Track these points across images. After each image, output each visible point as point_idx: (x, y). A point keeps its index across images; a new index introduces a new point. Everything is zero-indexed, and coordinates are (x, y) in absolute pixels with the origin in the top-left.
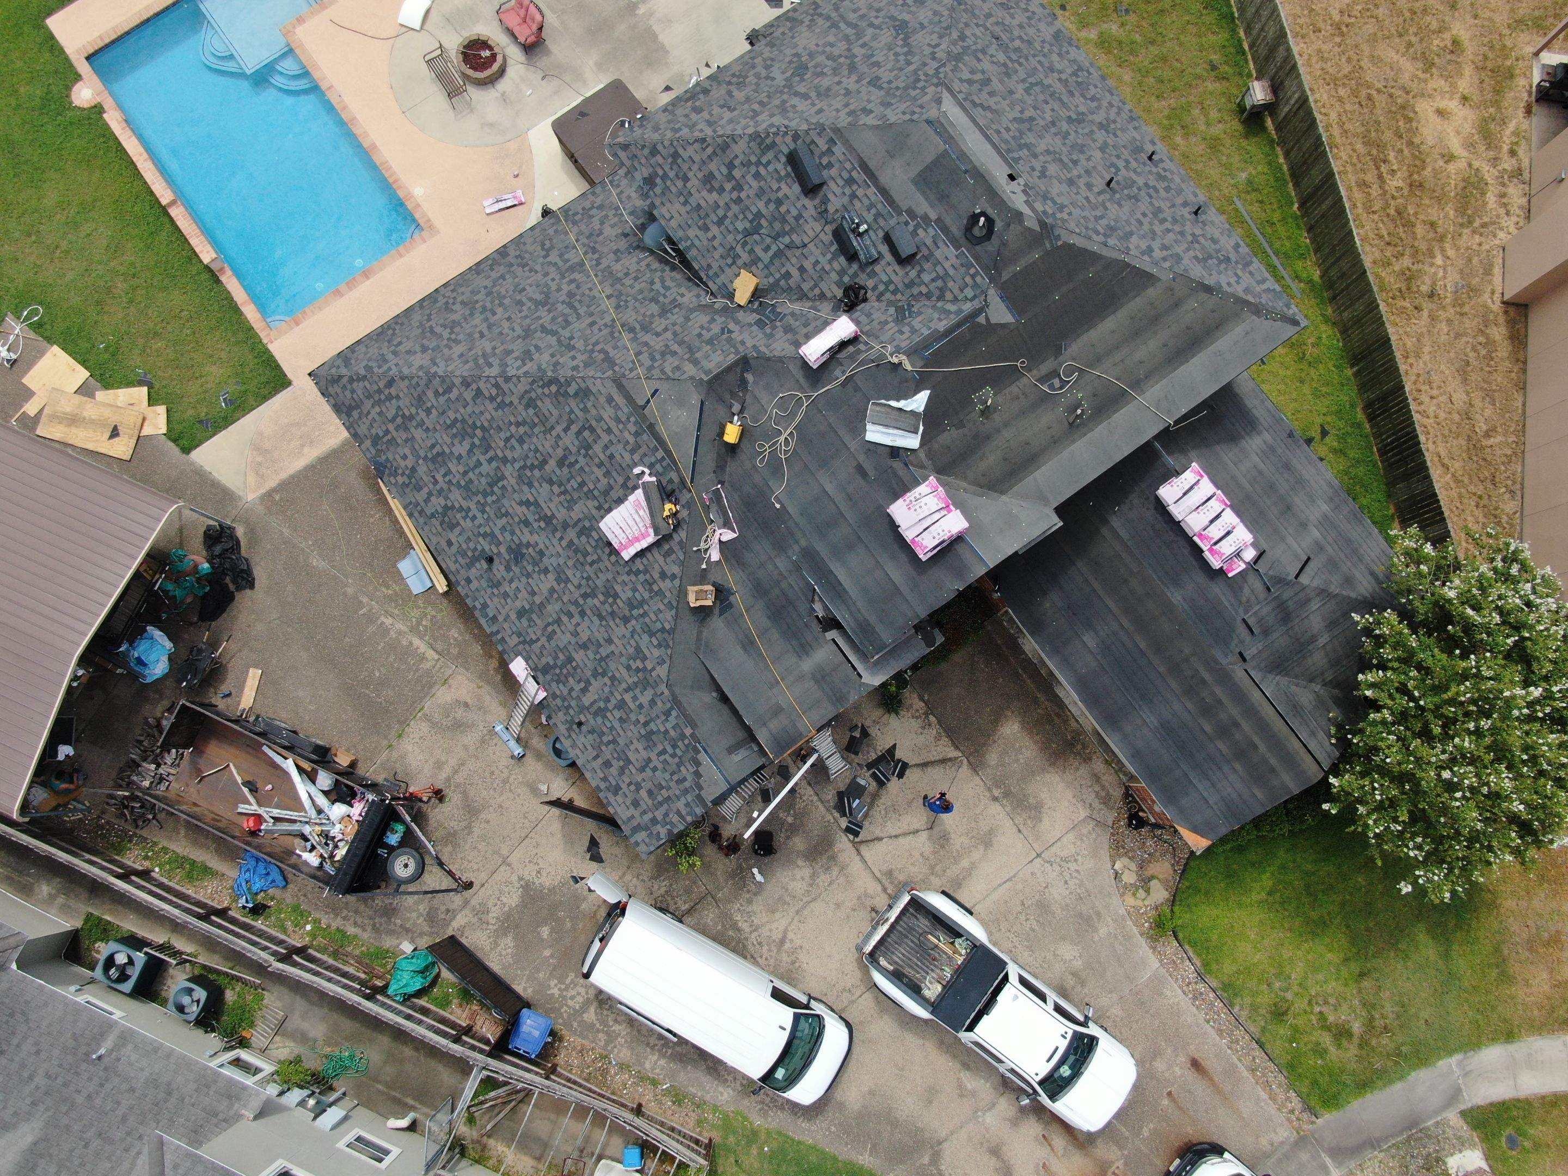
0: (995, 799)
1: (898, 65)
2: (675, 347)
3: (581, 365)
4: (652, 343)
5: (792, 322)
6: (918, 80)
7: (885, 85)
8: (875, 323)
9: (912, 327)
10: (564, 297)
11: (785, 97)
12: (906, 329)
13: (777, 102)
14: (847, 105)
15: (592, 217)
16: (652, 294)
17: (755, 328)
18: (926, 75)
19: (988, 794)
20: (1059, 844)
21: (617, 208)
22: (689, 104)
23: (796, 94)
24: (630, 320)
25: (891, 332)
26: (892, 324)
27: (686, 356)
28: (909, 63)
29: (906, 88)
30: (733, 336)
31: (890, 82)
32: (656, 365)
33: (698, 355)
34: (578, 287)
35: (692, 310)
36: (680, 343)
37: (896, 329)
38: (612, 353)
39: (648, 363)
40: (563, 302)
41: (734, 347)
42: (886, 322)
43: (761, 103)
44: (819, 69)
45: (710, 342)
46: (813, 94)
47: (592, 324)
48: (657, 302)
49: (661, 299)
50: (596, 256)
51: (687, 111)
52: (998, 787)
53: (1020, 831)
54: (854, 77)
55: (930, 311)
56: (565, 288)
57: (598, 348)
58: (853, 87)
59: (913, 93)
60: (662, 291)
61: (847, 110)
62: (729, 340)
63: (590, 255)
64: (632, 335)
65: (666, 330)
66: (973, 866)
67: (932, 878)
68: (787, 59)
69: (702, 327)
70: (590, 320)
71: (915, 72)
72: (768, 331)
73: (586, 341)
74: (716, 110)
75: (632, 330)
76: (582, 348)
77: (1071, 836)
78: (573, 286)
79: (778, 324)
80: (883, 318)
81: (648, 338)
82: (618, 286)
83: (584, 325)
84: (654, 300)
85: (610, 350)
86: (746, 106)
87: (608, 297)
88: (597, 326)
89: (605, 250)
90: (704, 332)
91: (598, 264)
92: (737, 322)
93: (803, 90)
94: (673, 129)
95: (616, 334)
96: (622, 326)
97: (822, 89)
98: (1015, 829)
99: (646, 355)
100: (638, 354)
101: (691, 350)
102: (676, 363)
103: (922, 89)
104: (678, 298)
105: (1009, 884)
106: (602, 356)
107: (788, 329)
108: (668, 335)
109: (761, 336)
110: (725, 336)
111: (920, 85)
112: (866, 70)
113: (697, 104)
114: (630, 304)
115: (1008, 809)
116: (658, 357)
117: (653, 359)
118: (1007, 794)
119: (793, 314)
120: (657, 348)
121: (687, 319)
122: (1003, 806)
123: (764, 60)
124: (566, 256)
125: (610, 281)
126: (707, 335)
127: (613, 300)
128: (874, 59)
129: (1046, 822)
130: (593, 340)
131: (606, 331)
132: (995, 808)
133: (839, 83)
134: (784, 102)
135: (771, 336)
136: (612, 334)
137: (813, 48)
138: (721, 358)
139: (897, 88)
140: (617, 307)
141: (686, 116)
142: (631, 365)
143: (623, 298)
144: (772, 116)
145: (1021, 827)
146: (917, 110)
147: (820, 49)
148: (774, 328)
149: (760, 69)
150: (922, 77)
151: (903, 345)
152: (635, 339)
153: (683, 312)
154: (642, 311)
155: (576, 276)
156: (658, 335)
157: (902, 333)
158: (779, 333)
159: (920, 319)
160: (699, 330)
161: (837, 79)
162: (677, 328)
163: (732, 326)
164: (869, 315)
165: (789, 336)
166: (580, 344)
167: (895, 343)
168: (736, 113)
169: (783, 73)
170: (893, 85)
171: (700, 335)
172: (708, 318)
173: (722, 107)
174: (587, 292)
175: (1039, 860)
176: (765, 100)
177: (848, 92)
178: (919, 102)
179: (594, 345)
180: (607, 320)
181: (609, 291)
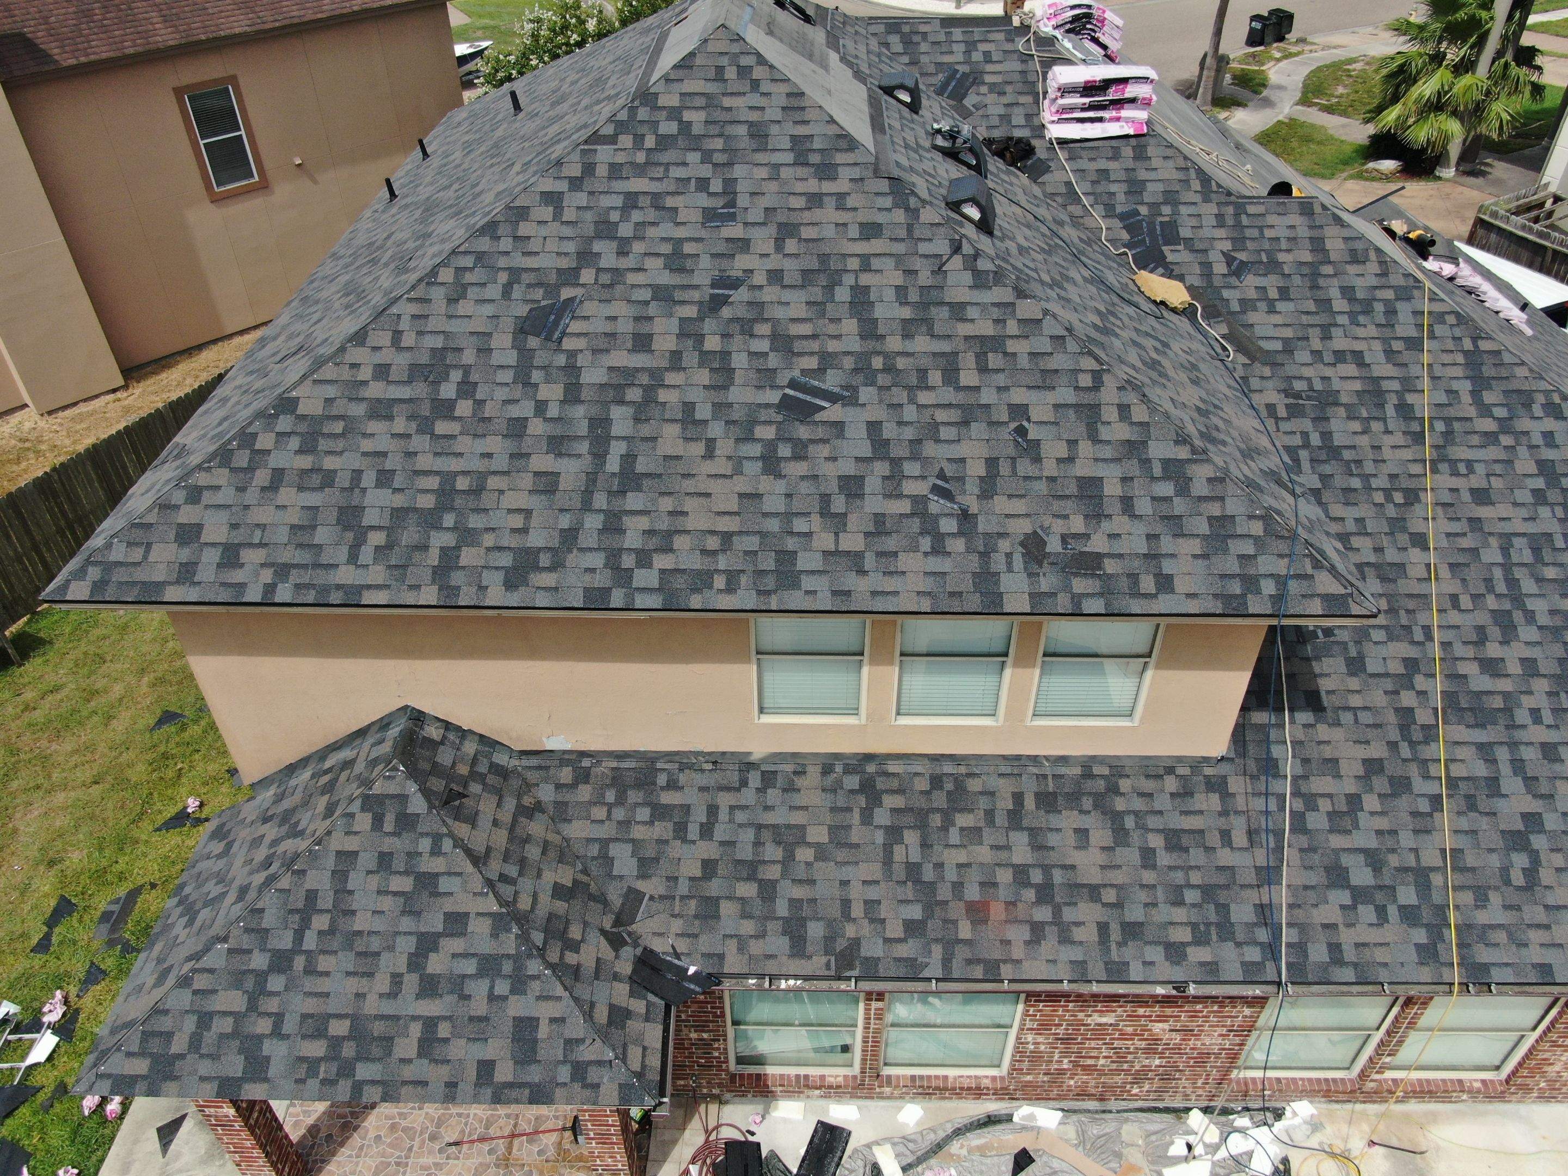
1: (651, 215)
2: (1340, 304)
3: (1537, 410)
4: (1377, 346)
5: (1121, 197)
6: (664, 142)
7: (716, 186)
8: (1006, 100)
9: (968, 52)
10: (1528, 633)
11: (894, 343)
12: (977, 56)
13: (922, 344)
14: (815, 200)
15: (1374, 859)
16: (1327, 469)
17: (1185, 232)
18: (639, 140)
21: (1299, 825)
22: (1098, 544)
23: (869, 330)
24: (1399, 439)
25: (998, 67)
26: (988, 79)
27: (1328, 270)
28: (631, 201)
29: (695, 142)
30: (1227, 246)
31: (703, 184)
32: (1389, 294)
33: (1307, 257)
34: (1481, 636)
35: (1270, 359)
36: (1325, 304)
37: (989, 68)
38: (1465, 387)
39: (1404, 309)
40: (1530, 617)
41: (1238, 226)
42: (993, 87)
43: (951, 375)
44: (773, 361)
45: (1273, 266)
46: (843, 294)
47: (1482, 496)
48: (1326, 436)
49: (1315, 439)
50: (1407, 699)
51: (1119, 523)
54: (742, 262)
55: (924, 59)
56: (1512, 656)
57: (1488, 425)
58: (763, 239)
59: (695, 118)
60: (1304, 454)
61: (827, 187)
62: (1239, 242)
63: (1423, 717)
64: (1410, 398)
65: (1340, 356)
68: (797, 469)
69: (1272, 310)
70: (1484, 512)
71: (640, 170)
72: (1166, 210)
73: (1509, 462)
74: (1053, 449)
75: (1405, 411)
76: (1523, 451)
78: (1493, 650)
79: (1144, 210)
80: (991, 98)
81: (1382, 368)
82: (1391, 555)
83: (1503, 510)
84: (1334, 452)
85: (1466, 398)
86: (988, 396)
87: (1420, 541)
88: (1477, 481)
89: (1378, 698)
90: (1273, 294)
91: (1412, 665)
92: (1207, 266)
93: (850, 326)
94: (1183, 489)
95: (1440, 426)
96: (1418, 438)
97: (816, 293)
99: (1400, 331)
100: (1414, 344)
101: (1313, 275)
102: (1352, 269)
103: (674, 113)
104: (1282, 412)
106: (1489, 397)
107: (1135, 187)
108: (1340, 342)
109: (1184, 210)
110: (1242, 256)
111: (669, 128)
112: (705, 262)
113: (1077, 524)
114: (1381, 482)
116: (1379, 307)
117: (1391, 312)
119: (1110, 211)
120: (1372, 331)
121: (1288, 349)
123: (838, 522)
124: (1481, 770)
125: (1404, 586)
126: (1272, 283)
127: (1416, 526)
128: (666, 278)
130: (1493, 453)
131: (1459, 452)
133: (775, 276)
134: (907, 329)
135: (1171, 198)
136: (1448, 434)
137: (724, 447)
138: (1271, 219)
139: (707, 156)
140: (1412, 496)
141: (1127, 504)
142: (1439, 330)
143: (1391, 511)
144: (958, 311)
146: (731, 73)
147: (716, 429)
148: (1155, 207)
149: (874, 503)
150: (650, 142)
151: (1001, 36)
152: (1409, 385)
153: (1290, 370)
154: (1364, 441)
155: (1480, 682)
156: (1358, 358)
157: (987, 54)
158: (1153, 191)
159: (947, 59)
160: (1280, 306)
161: (770, 294)
162: (1316, 344)
163: (1220, 268)
164: (1006, 118)
165: (1142, 175)
166: (1525, 464)
167: (1009, 47)
168: (1018, 396)
169: (839, 427)
170: (706, 171)
171: (1284, 293)
172: (1252, 317)
173: (1032, 450)
174: (1466, 602)
176: (935, 377)
177: (787, 231)
178: (711, 88)
179: (1490, 438)
180: (1445, 480)
181: (1415, 554)
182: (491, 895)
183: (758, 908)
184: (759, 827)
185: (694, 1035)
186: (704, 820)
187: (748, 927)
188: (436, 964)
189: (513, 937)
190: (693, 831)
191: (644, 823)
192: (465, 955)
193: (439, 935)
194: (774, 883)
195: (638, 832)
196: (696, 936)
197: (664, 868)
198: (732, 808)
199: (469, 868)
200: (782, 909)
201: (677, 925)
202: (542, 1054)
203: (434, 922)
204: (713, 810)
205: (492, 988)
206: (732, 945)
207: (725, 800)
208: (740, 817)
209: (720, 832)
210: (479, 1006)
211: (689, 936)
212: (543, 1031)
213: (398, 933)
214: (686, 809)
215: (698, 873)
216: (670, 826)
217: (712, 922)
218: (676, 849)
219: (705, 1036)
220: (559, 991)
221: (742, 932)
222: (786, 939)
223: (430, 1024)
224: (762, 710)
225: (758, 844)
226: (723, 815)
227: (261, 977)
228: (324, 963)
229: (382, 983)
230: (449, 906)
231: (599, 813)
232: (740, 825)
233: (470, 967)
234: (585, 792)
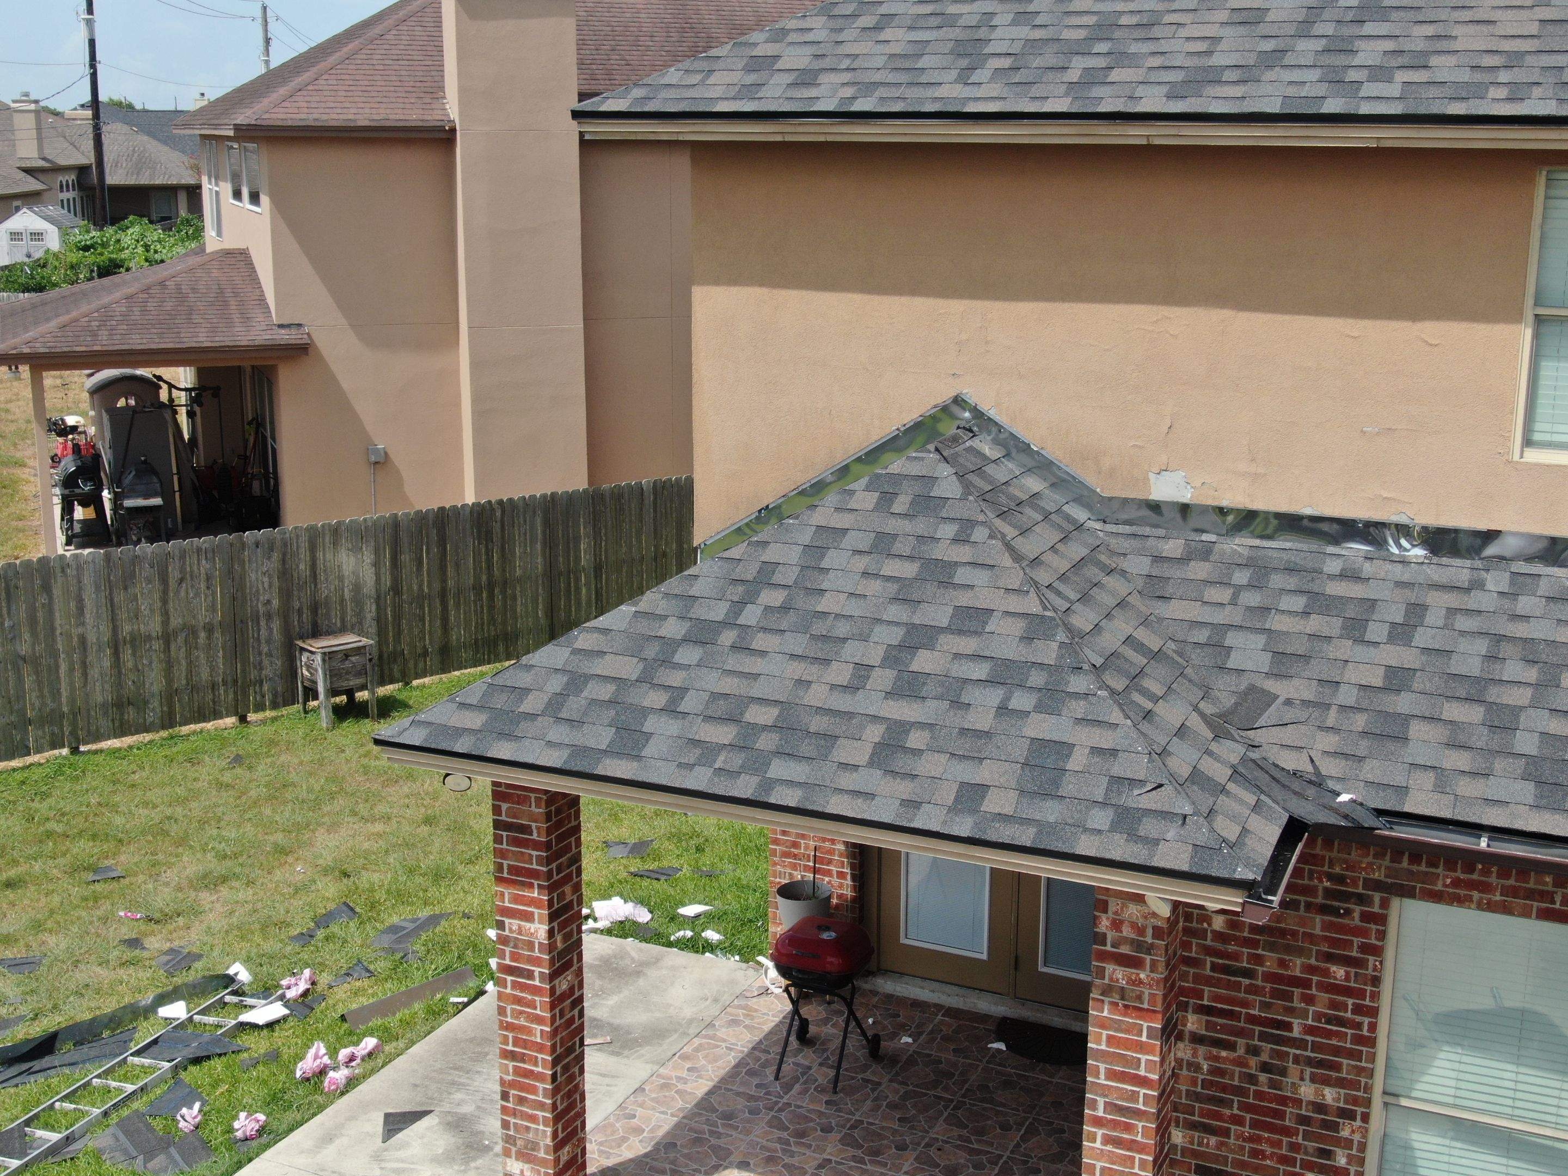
182: (1032, 594)
183: (1481, 738)
184: (1499, 639)
185: (1307, 1091)
186: (1399, 619)
187: (1459, 760)
188: (924, 661)
189: (1055, 646)
190: (1376, 631)
191: (1295, 613)
192: (977, 657)
193: (942, 630)
194: (1516, 711)
195: (1278, 623)
196: (1361, 759)
197: (1317, 669)
198: (1452, 612)
199: (1007, 561)
200: (1526, 743)
201: (1328, 741)
202: (1069, 787)
203: (940, 616)
204: (1417, 611)
205: (1007, 699)
206: (1428, 779)
207: (1438, 602)
208: (1463, 623)
209: (1422, 637)
210: (981, 719)
211: (1345, 756)
212: (1077, 761)
213: (878, 621)
214: (1372, 604)
215: (1378, 682)
216: (1337, 623)
217: (1391, 746)
218: (1345, 648)
219: (1330, 1095)
220: (1116, 716)
221: (1447, 765)
222: (1530, 786)
223: (899, 729)
224: (1528, 442)
225: (1491, 658)
226: (1434, 617)
227: (670, 645)
228: (761, 641)
229: (840, 673)
230: (964, 599)
231: (1222, 595)
232: (1463, 633)
233: (980, 671)
234: (1199, 570)
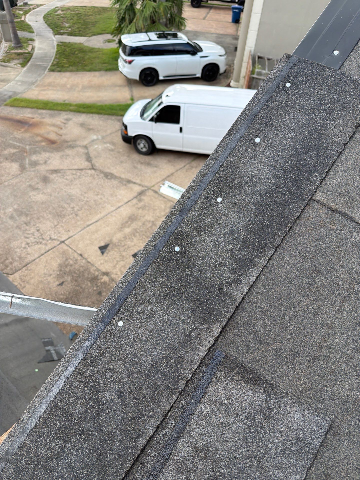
0: (106, 274)
19: (113, 276)
20: (42, 252)
52: (105, 283)
53: (81, 255)
66: (121, 229)
67: (152, 219)
77: (30, 258)
98: (86, 256)
105: (89, 223)
115: (92, 269)
118: (94, 279)
122: (98, 270)
129: (55, 264)
132: (104, 268)
145: (79, 258)
175: (63, 239)
